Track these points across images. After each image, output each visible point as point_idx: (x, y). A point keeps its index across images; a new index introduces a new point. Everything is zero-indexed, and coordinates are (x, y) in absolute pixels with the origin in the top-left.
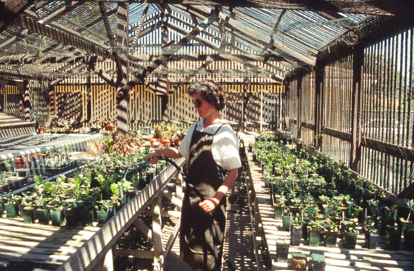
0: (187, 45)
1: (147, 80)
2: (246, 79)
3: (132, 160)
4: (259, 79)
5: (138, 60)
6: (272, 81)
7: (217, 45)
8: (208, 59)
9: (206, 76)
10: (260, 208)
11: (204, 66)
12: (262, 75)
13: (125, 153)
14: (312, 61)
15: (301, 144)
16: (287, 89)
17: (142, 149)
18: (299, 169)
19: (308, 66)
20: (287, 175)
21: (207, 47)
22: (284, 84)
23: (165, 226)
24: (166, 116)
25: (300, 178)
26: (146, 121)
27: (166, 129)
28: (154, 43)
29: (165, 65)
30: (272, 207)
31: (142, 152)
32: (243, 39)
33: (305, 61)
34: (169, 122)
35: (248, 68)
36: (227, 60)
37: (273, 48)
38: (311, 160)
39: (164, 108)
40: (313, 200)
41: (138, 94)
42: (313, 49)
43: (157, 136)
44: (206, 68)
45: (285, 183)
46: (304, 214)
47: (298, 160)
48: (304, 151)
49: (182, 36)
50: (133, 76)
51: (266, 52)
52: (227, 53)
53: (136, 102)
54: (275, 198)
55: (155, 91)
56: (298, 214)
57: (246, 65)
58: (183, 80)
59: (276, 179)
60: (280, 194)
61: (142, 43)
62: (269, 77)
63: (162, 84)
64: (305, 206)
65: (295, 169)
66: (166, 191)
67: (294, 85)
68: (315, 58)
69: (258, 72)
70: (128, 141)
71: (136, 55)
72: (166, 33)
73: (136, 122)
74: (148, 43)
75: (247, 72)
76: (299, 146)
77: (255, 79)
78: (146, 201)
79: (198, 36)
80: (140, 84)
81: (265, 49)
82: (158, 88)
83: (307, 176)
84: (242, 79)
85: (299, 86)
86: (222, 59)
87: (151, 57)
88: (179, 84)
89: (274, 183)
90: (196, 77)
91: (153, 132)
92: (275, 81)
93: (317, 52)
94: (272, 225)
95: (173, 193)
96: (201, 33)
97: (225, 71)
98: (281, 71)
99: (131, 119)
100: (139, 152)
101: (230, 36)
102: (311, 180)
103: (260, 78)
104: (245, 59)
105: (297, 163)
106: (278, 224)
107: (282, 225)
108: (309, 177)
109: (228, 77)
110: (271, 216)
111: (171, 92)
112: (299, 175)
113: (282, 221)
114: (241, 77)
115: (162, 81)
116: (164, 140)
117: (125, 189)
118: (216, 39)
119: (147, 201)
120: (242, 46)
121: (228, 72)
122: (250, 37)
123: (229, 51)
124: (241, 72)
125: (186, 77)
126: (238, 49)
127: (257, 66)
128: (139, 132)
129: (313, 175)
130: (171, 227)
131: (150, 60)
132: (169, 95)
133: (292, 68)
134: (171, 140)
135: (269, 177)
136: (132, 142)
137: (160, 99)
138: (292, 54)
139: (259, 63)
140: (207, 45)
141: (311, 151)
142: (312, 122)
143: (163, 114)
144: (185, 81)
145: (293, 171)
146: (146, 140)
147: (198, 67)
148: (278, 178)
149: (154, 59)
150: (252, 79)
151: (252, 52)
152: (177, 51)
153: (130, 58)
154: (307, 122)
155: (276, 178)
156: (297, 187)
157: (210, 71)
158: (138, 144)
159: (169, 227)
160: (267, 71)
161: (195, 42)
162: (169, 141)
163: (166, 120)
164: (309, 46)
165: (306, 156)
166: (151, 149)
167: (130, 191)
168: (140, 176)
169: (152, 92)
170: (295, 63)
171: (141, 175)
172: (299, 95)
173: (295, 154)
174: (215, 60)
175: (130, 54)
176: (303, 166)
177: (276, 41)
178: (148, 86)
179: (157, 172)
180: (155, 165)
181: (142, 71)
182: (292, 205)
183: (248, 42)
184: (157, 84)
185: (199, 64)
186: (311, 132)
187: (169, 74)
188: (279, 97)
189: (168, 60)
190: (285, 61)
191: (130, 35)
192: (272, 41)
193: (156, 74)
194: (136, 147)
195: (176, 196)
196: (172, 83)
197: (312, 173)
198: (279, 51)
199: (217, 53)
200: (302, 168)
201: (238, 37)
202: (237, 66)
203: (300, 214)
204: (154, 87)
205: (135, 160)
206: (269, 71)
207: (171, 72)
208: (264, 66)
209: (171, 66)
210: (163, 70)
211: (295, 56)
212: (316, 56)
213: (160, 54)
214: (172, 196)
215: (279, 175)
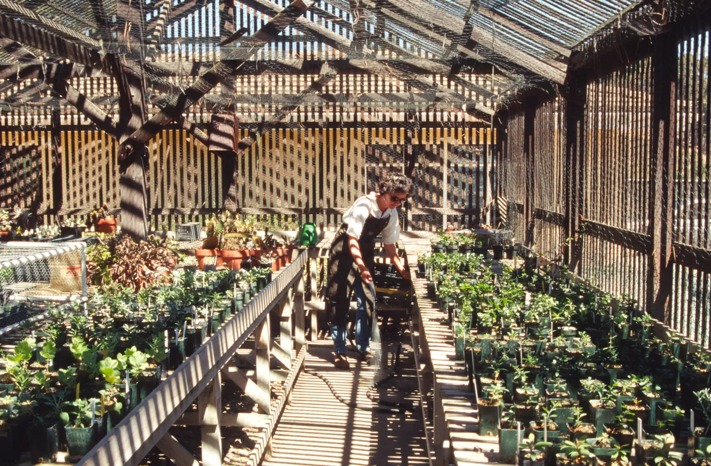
0: (278, 39)
1: (189, 119)
2: (410, 114)
3: (154, 300)
4: (438, 114)
5: (167, 74)
6: (469, 118)
7: (346, 38)
8: (325, 69)
9: (321, 108)
10: (446, 408)
11: (316, 86)
12: (445, 106)
13: (137, 284)
14: (557, 73)
15: (535, 259)
16: (502, 136)
17: (178, 275)
18: (533, 316)
19: (547, 83)
20: (506, 330)
21: (323, 44)
22: (496, 124)
23: (232, 449)
24: (233, 199)
25: (536, 338)
26: (187, 211)
27: (233, 229)
28: (204, 35)
29: (229, 86)
30: (474, 406)
31: (176, 280)
32: (402, 25)
33: (542, 74)
34: (239, 211)
35: (415, 90)
36: (367, 72)
37: (471, 45)
38: (559, 295)
39: (229, 180)
40: (567, 388)
41: (168, 150)
42: (561, 45)
43: (212, 244)
44: (320, 90)
45: (502, 350)
46: (549, 423)
47: (528, 296)
48: (542, 273)
49: (267, 19)
50: (157, 109)
51: (454, 54)
52: (368, 56)
53: (164, 167)
54: (480, 385)
55: (208, 143)
56: (533, 424)
57: (409, 84)
58: (269, 117)
59: (480, 341)
60: (490, 375)
61: (176, 35)
62: (460, 109)
63: (222, 127)
64: (549, 405)
65: (522, 315)
66: (232, 369)
67: (517, 125)
68: (565, 67)
69: (438, 99)
70: (144, 257)
71: (161, 62)
72: (231, 11)
73: (165, 212)
74: (190, 35)
75: (412, 99)
76: (531, 264)
77: (431, 114)
78: (183, 396)
79: (301, 18)
80: (174, 127)
81: (452, 48)
82: (214, 137)
83: (551, 332)
84: (402, 114)
85: (529, 130)
86: (356, 70)
87: (196, 65)
88: (262, 125)
89: (477, 349)
90: (299, 112)
91: (203, 235)
92: (474, 119)
93: (568, 53)
94: (475, 450)
95: (250, 373)
96: (308, 13)
97: (364, 98)
98: (487, 95)
99: (153, 207)
100: (171, 281)
101: (374, 17)
102: (559, 342)
103: (442, 111)
104: (407, 69)
105: (527, 303)
106: (487, 447)
107: (497, 449)
108: (556, 335)
109: (370, 111)
110: (470, 428)
111: (242, 146)
112: (532, 330)
113: (496, 439)
114: (398, 111)
115: (221, 120)
116: (227, 253)
117: (134, 371)
118: (344, 24)
119: (187, 396)
120: (401, 42)
121: (370, 100)
122: (419, 21)
123: (370, 52)
124: (398, 99)
125: (277, 110)
126: (392, 49)
127: (435, 85)
128: (171, 234)
129: (566, 329)
130: (244, 451)
131: (194, 72)
132: (239, 152)
133: (512, 89)
134: (243, 253)
135: (464, 335)
136: (155, 258)
137: (220, 159)
138: (511, 58)
139: (438, 78)
140: (322, 38)
141: (558, 274)
142: (558, 209)
143: (226, 195)
144: (276, 120)
145: (519, 322)
146: (187, 252)
147: (302, 89)
148: (486, 336)
149: (203, 70)
150: (424, 114)
151: (423, 56)
152: (254, 52)
153: (148, 68)
154: (548, 209)
155: (480, 337)
156: (530, 358)
157: (328, 97)
158: (167, 264)
159: (241, 451)
160: (457, 95)
161: (295, 32)
162: (239, 255)
163: (234, 207)
164: (551, 40)
165: (547, 286)
166: (199, 273)
167: (146, 374)
168: (170, 337)
169: (199, 144)
170: (520, 78)
171: (172, 334)
172: (528, 148)
173: (521, 281)
174: (341, 72)
175: (148, 59)
176: (541, 310)
177: (476, 29)
178: (191, 132)
179: (210, 328)
180: (205, 311)
181: (176, 98)
182: (519, 403)
183: (415, 31)
184: (210, 128)
185: (304, 82)
186: (557, 231)
187: (239, 105)
188: (484, 153)
189: (235, 73)
190: (497, 72)
191: (149, 17)
192: (468, 29)
193: (210, 106)
194: (162, 270)
195: (255, 379)
196: (244, 125)
197: (561, 324)
198: (484, 51)
199: (345, 56)
200: (540, 314)
201: (391, 19)
202: (391, 86)
203: (539, 424)
204: (204, 135)
205: (160, 300)
206: (462, 97)
207: (242, 99)
208: (449, 86)
209: (242, 85)
210: (223, 95)
211: (519, 62)
212: (566, 60)
213: (218, 59)
214: (245, 379)
215: (488, 330)
